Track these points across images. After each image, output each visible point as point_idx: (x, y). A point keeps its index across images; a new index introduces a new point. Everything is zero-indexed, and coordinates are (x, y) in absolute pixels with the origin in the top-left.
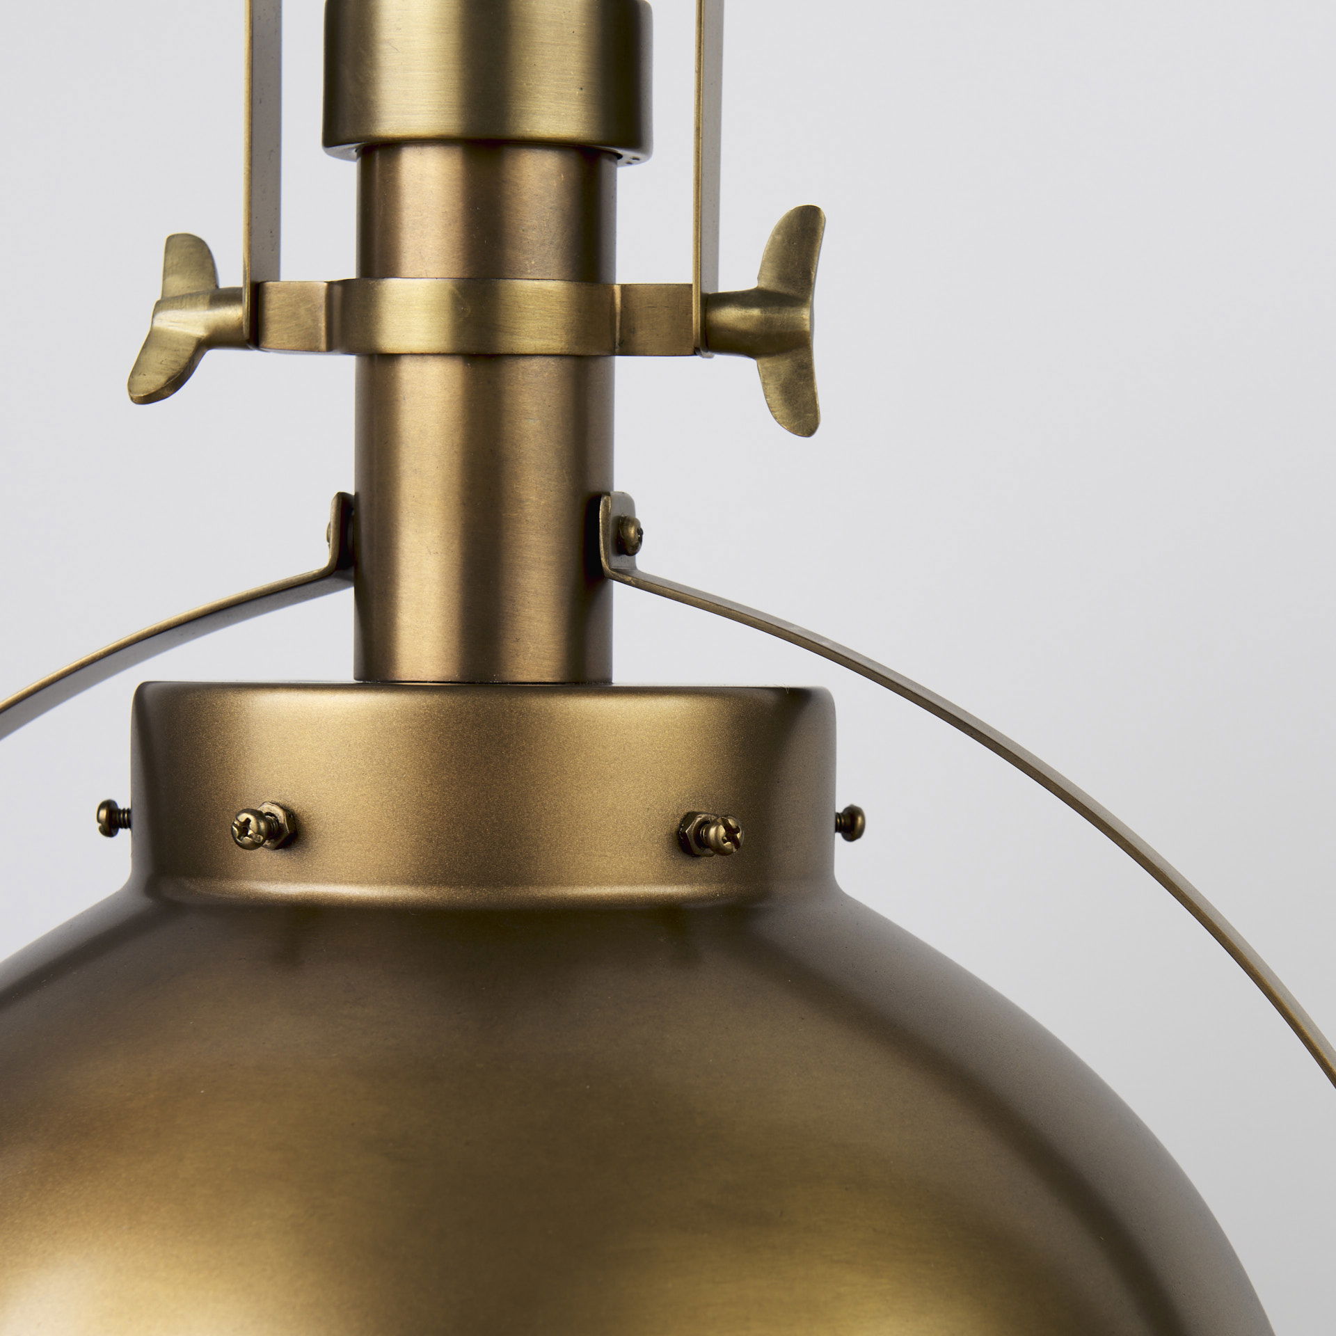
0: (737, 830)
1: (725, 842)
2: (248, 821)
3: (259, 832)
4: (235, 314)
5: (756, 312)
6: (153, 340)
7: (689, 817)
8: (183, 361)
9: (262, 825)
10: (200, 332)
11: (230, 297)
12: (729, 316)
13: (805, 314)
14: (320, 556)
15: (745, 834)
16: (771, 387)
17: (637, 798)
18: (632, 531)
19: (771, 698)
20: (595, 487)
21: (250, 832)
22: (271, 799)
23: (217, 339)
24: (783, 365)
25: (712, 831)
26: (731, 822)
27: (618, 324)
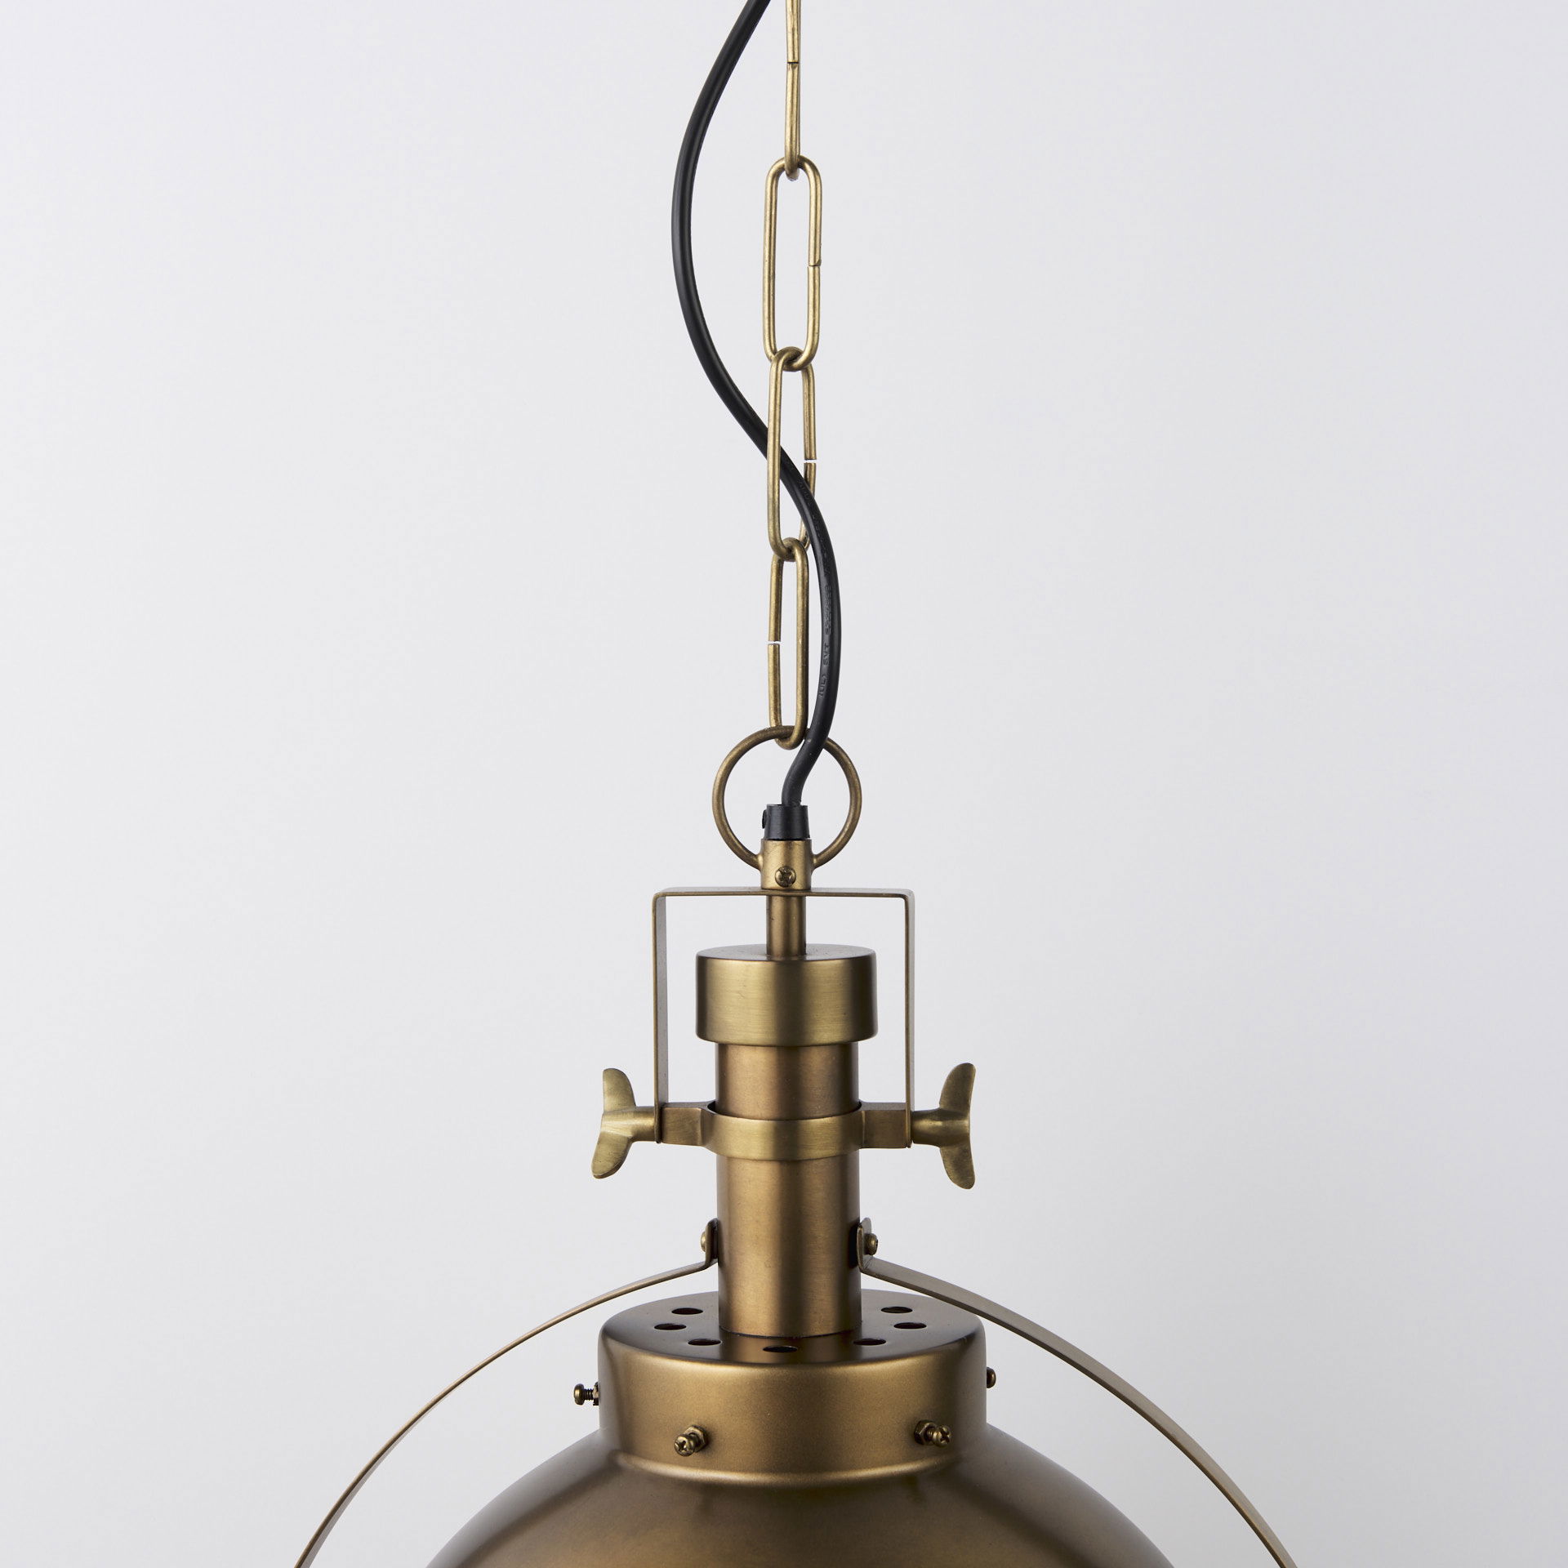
0: (948, 1434)
1: (941, 1440)
2: (684, 1442)
3: (691, 1448)
4: (650, 1122)
5: (939, 1123)
6: (602, 1139)
7: (920, 1424)
8: (621, 1152)
9: (692, 1443)
10: (629, 1135)
11: (645, 1112)
12: (925, 1124)
13: (966, 1122)
14: (701, 1257)
15: (952, 1435)
16: (948, 1163)
17: (893, 1418)
18: (873, 1242)
19: (956, 1346)
20: (852, 1219)
21: (685, 1447)
22: (693, 1423)
23: (640, 1136)
24: (955, 1150)
25: (935, 1434)
26: (944, 1429)
27: (864, 1132)
